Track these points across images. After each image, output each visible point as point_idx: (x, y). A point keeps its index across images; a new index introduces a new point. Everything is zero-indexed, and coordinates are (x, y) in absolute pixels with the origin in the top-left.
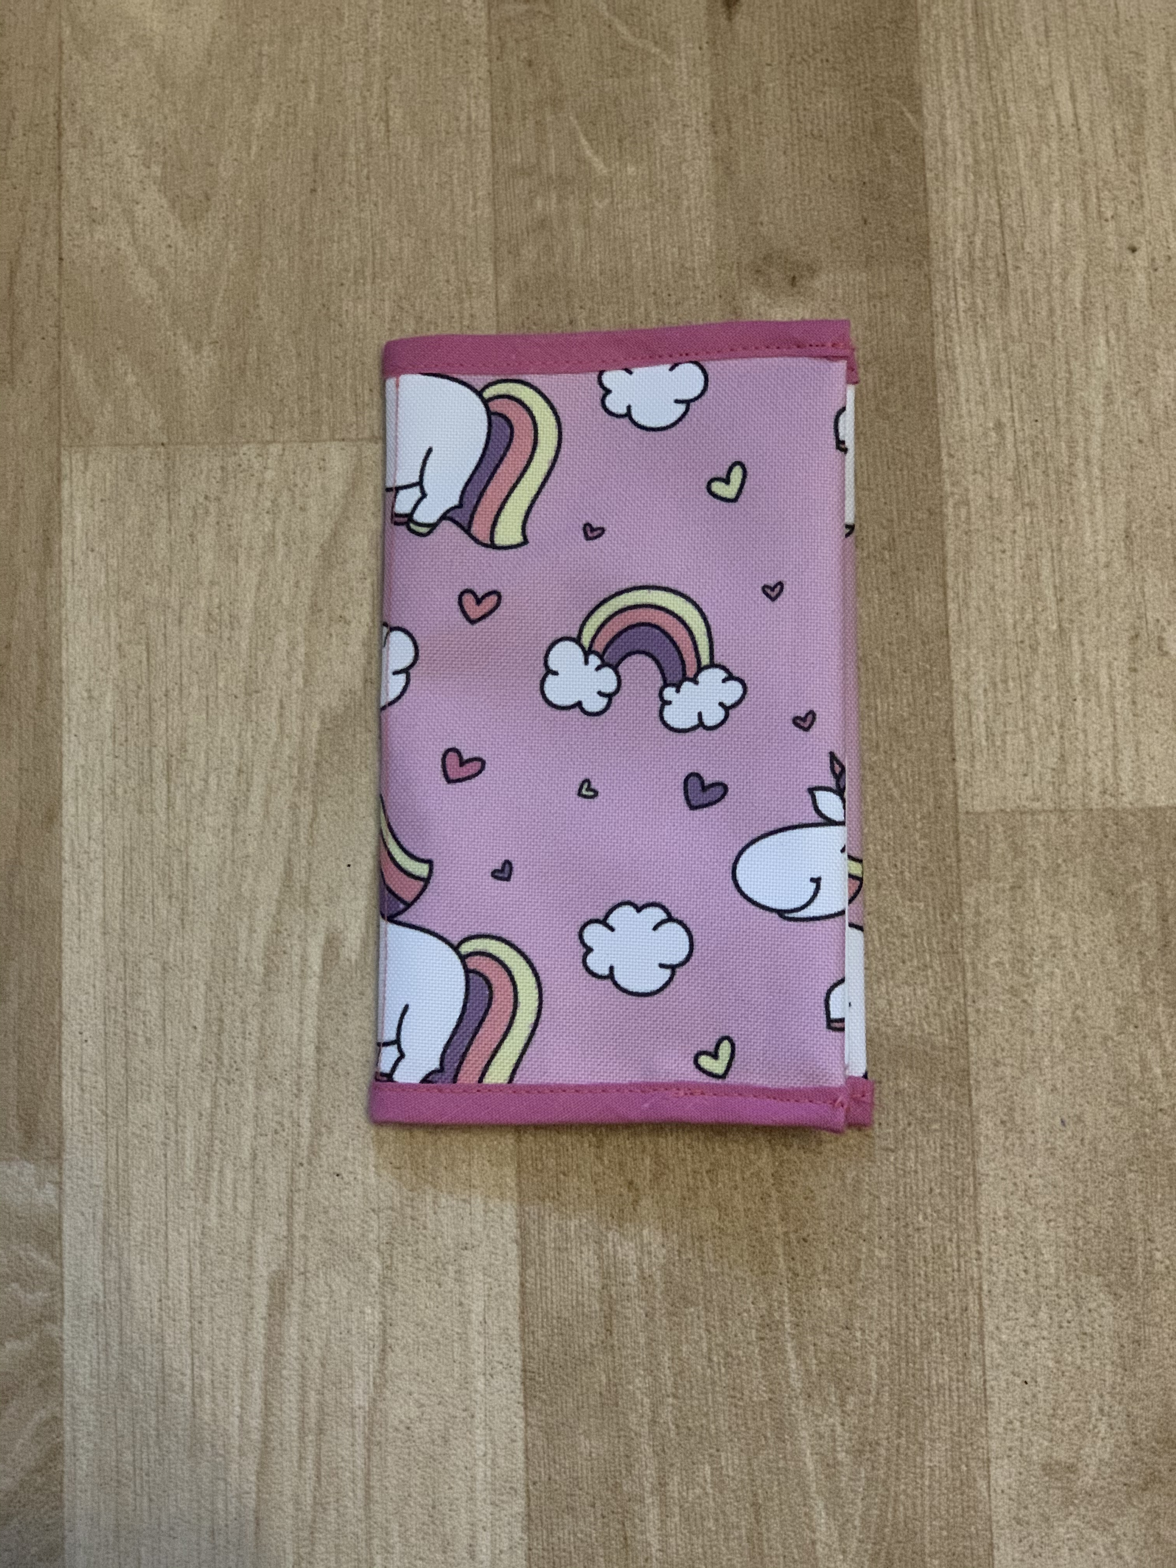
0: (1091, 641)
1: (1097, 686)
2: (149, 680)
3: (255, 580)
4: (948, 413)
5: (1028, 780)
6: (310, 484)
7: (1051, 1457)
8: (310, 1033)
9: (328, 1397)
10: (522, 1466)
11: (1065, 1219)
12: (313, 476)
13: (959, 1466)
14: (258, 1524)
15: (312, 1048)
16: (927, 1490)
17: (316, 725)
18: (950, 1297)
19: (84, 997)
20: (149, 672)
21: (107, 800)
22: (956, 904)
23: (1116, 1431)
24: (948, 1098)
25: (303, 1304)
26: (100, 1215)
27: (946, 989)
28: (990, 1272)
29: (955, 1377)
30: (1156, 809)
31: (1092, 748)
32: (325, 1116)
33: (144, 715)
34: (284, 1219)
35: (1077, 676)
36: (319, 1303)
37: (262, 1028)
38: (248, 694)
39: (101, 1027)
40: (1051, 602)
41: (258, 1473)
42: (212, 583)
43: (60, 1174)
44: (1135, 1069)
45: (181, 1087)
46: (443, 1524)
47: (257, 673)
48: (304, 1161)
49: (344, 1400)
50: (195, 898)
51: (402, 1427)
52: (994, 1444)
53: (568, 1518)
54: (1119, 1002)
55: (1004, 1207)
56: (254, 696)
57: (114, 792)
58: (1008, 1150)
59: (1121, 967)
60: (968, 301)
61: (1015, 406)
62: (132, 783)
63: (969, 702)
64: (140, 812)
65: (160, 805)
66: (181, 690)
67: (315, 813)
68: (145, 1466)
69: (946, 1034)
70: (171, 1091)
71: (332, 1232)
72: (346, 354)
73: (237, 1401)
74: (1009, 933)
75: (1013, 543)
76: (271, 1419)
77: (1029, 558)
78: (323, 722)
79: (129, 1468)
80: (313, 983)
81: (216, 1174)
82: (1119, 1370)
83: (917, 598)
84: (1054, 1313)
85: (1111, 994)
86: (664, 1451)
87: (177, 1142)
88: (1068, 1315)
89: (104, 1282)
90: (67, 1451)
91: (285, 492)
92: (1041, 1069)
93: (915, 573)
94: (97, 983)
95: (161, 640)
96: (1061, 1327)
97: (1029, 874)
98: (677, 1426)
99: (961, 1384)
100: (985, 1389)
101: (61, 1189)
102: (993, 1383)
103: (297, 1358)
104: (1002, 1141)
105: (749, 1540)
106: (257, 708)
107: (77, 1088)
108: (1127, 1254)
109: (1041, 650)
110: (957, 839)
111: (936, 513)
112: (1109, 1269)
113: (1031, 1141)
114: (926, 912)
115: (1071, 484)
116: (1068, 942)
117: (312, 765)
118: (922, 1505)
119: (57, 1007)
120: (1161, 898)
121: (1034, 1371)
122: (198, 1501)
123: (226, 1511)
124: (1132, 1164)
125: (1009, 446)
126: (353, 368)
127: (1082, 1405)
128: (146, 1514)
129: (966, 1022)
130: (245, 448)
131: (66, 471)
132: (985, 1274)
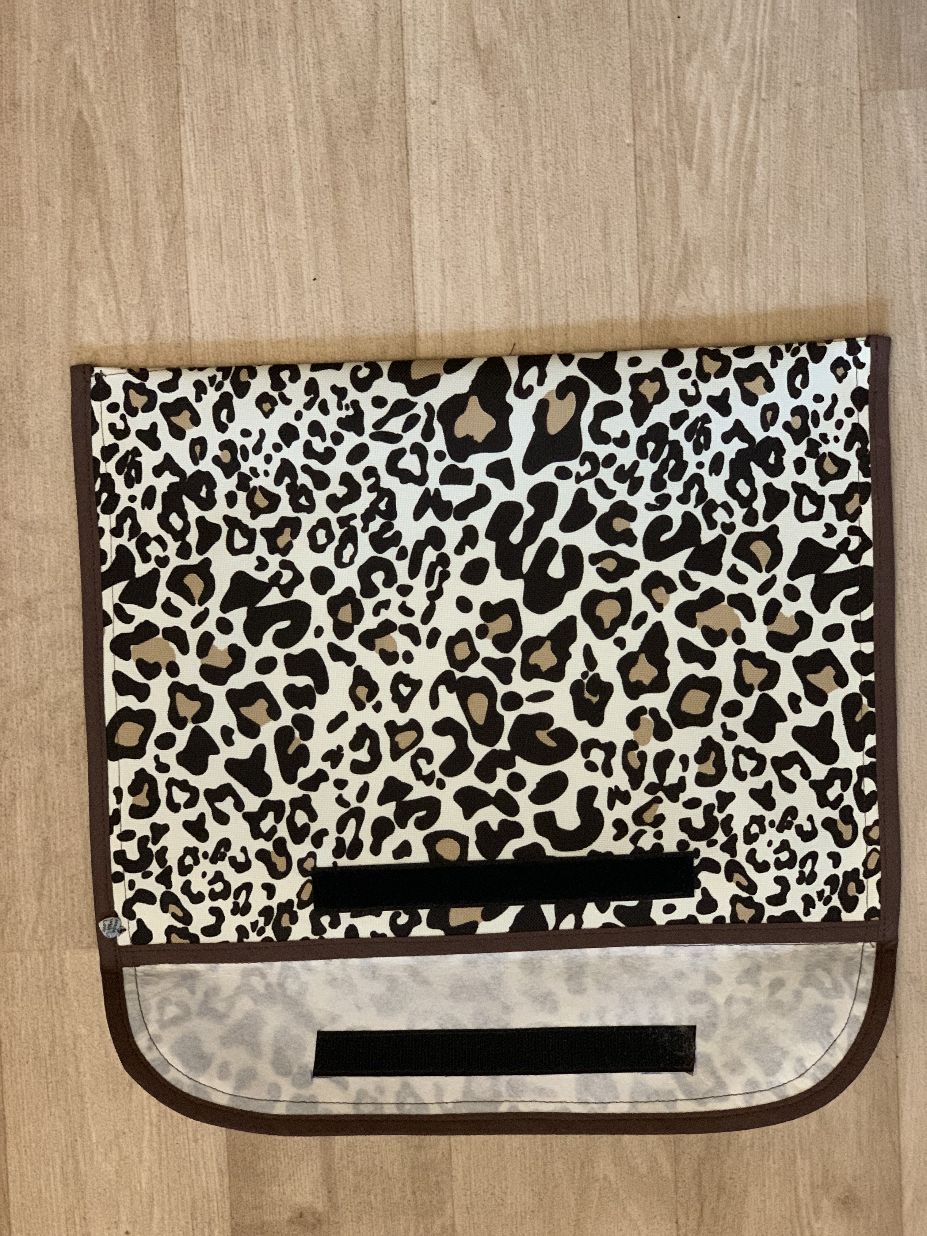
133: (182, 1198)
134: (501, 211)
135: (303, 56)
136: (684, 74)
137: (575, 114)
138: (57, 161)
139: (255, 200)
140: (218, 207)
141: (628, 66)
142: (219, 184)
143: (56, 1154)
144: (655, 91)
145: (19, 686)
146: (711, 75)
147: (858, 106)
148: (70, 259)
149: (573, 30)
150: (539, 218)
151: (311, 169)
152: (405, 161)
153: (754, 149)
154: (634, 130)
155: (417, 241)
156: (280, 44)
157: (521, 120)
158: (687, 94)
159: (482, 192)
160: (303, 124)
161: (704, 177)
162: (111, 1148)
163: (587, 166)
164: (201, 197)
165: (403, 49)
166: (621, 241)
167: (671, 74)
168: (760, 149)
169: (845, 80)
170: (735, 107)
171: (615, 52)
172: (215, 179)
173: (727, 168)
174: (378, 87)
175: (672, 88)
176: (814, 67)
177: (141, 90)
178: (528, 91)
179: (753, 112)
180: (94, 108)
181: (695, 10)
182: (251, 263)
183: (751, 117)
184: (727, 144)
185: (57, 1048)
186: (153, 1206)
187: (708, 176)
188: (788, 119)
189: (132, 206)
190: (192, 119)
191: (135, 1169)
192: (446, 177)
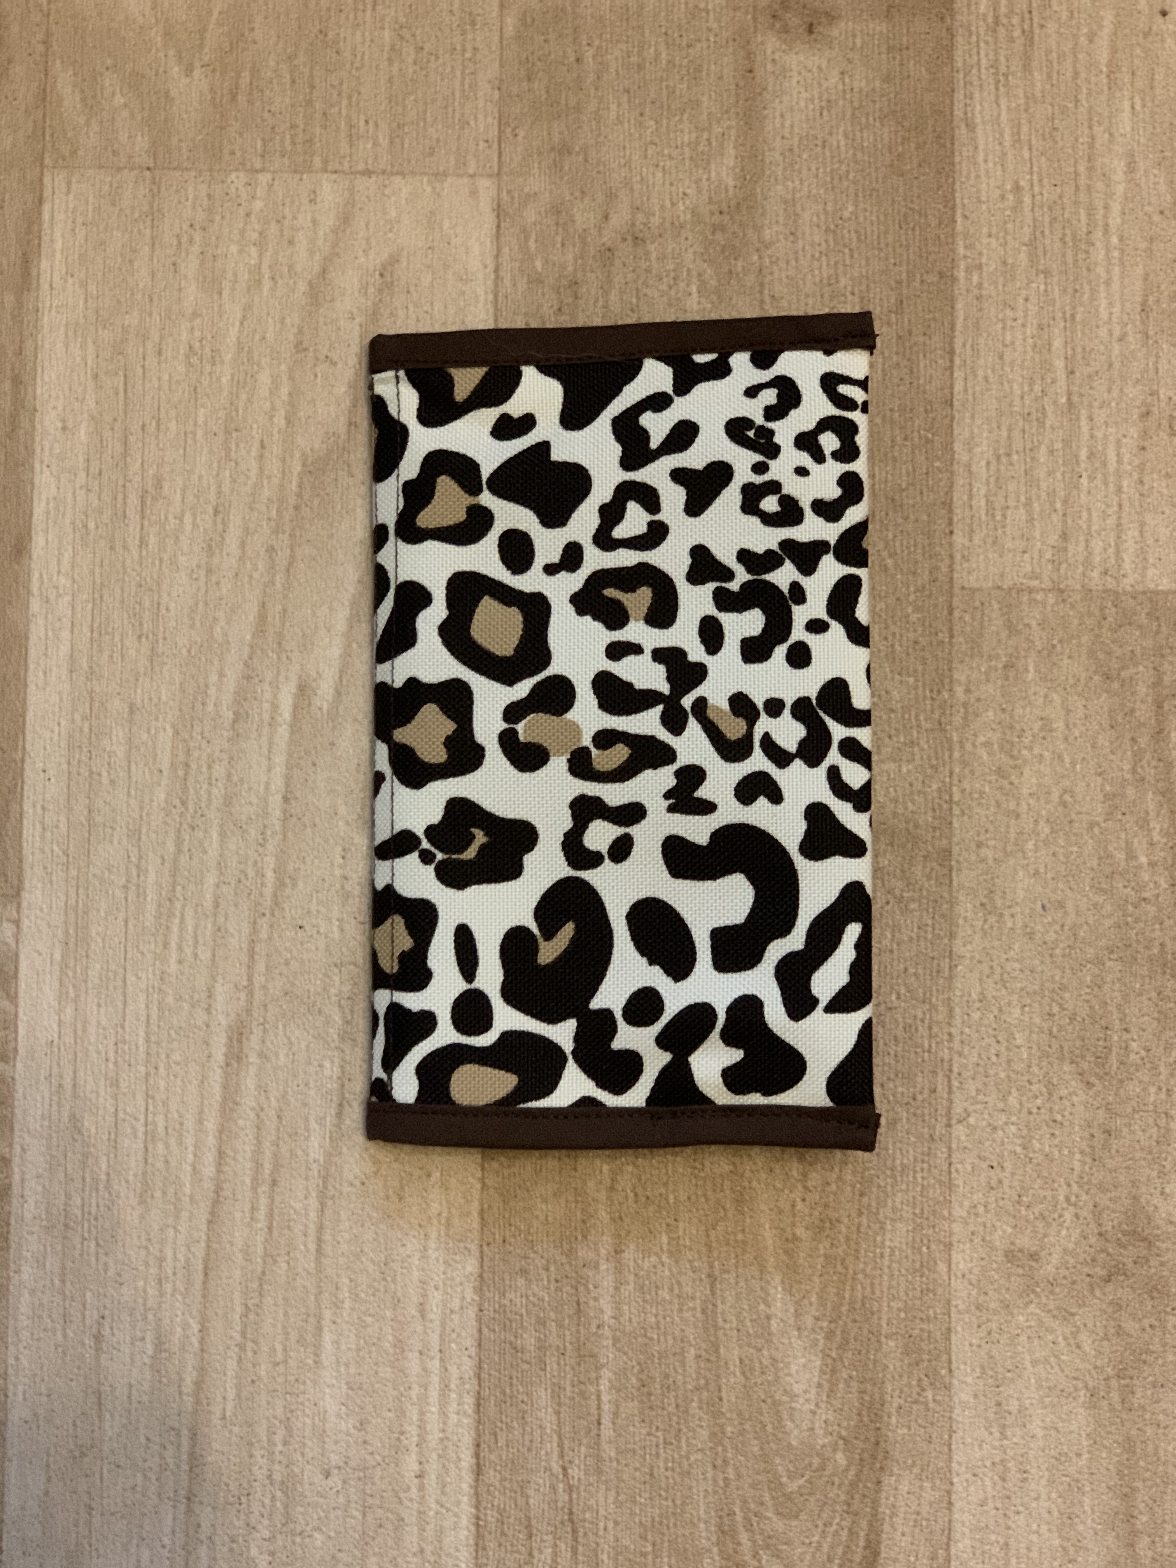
0: (1101, 416)
1: (1104, 464)
2: (125, 413)
3: (239, 315)
4: (964, 173)
5: (1026, 556)
6: (300, 217)
7: (1013, 1243)
8: (278, 783)
9: (284, 1149)
10: (476, 1225)
11: (1040, 1003)
12: (303, 209)
13: (920, 1249)
14: (206, 1274)
15: (278, 797)
16: (886, 1271)
17: (297, 468)
18: (919, 1079)
19: (48, 735)
20: (126, 404)
21: (78, 534)
22: (947, 681)
23: (1081, 1220)
24: (929, 878)
25: (262, 1055)
26: (57, 956)
27: (932, 767)
28: (960, 1054)
29: (920, 1157)
30: (1157, 593)
31: (1094, 528)
32: (291, 867)
33: (119, 448)
34: (244, 969)
35: (1084, 454)
36: (277, 1055)
37: (229, 776)
38: (227, 432)
39: (65, 766)
40: (1061, 375)
41: (210, 1222)
42: (195, 315)
43: (18, 912)
44: (1121, 856)
45: (144, 831)
46: (394, 1281)
47: (237, 411)
48: (267, 912)
49: (300, 1153)
50: (165, 639)
51: (357, 1183)
52: (957, 1228)
53: (521, 1282)
54: (1108, 788)
55: (979, 989)
56: (234, 434)
57: (85, 526)
58: (985, 933)
59: (1112, 752)
60: (991, 57)
61: (1035, 169)
62: (106, 518)
63: (970, 472)
64: (112, 548)
65: (133, 542)
66: (158, 425)
67: (293, 557)
68: (93, 1210)
69: (930, 813)
70: (134, 834)
71: (293, 984)
72: (341, 84)
73: (191, 1149)
74: (999, 712)
75: (1026, 312)
76: (226, 1169)
77: (1041, 327)
78: (304, 465)
79: (79, 1213)
80: (283, 732)
81: (177, 921)
82: (1088, 1160)
83: (922, 365)
84: (1024, 1099)
85: (1099, 780)
86: (621, 1218)
87: (138, 886)
88: (1039, 1102)
89: (60, 1024)
90: (16, 1190)
91: (274, 226)
92: (1024, 853)
93: (921, 339)
94: (63, 723)
95: (140, 371)
96: (1030, 1113)
97: (1023, 653)
98: (636, 1195)
99: (925, 1166)
100: (950, 1173)
101: (18, 927)
102: (959, 1166)
103: (253, 1109)
104: (980, 923)
105: (703, 1312)
106: (237, 445)
107: (38, 826)
108: (1101, 1043)
109: (1048, 424)
110: (951, 613)
111: (947, 277)
112: (1083, 1057)
113: (1009, 925)
114: (916, 688)
115: (1087, 252)
116: (1060, 725)
117: (291, 510)
118: (881, 1284)
119: (20, 743)
120: (1157, 683)
121: (1002, 1157)
122: (146, 1248)
123: (175, 1258)
124: (1112, 952)
125: (1027, 209)
126: (350, 97)
127: (1048, 1193)
128: (93, 1259)
129: (950, 802)
130: (233, 176)
131: (47, 193)
132: (956, 1057)
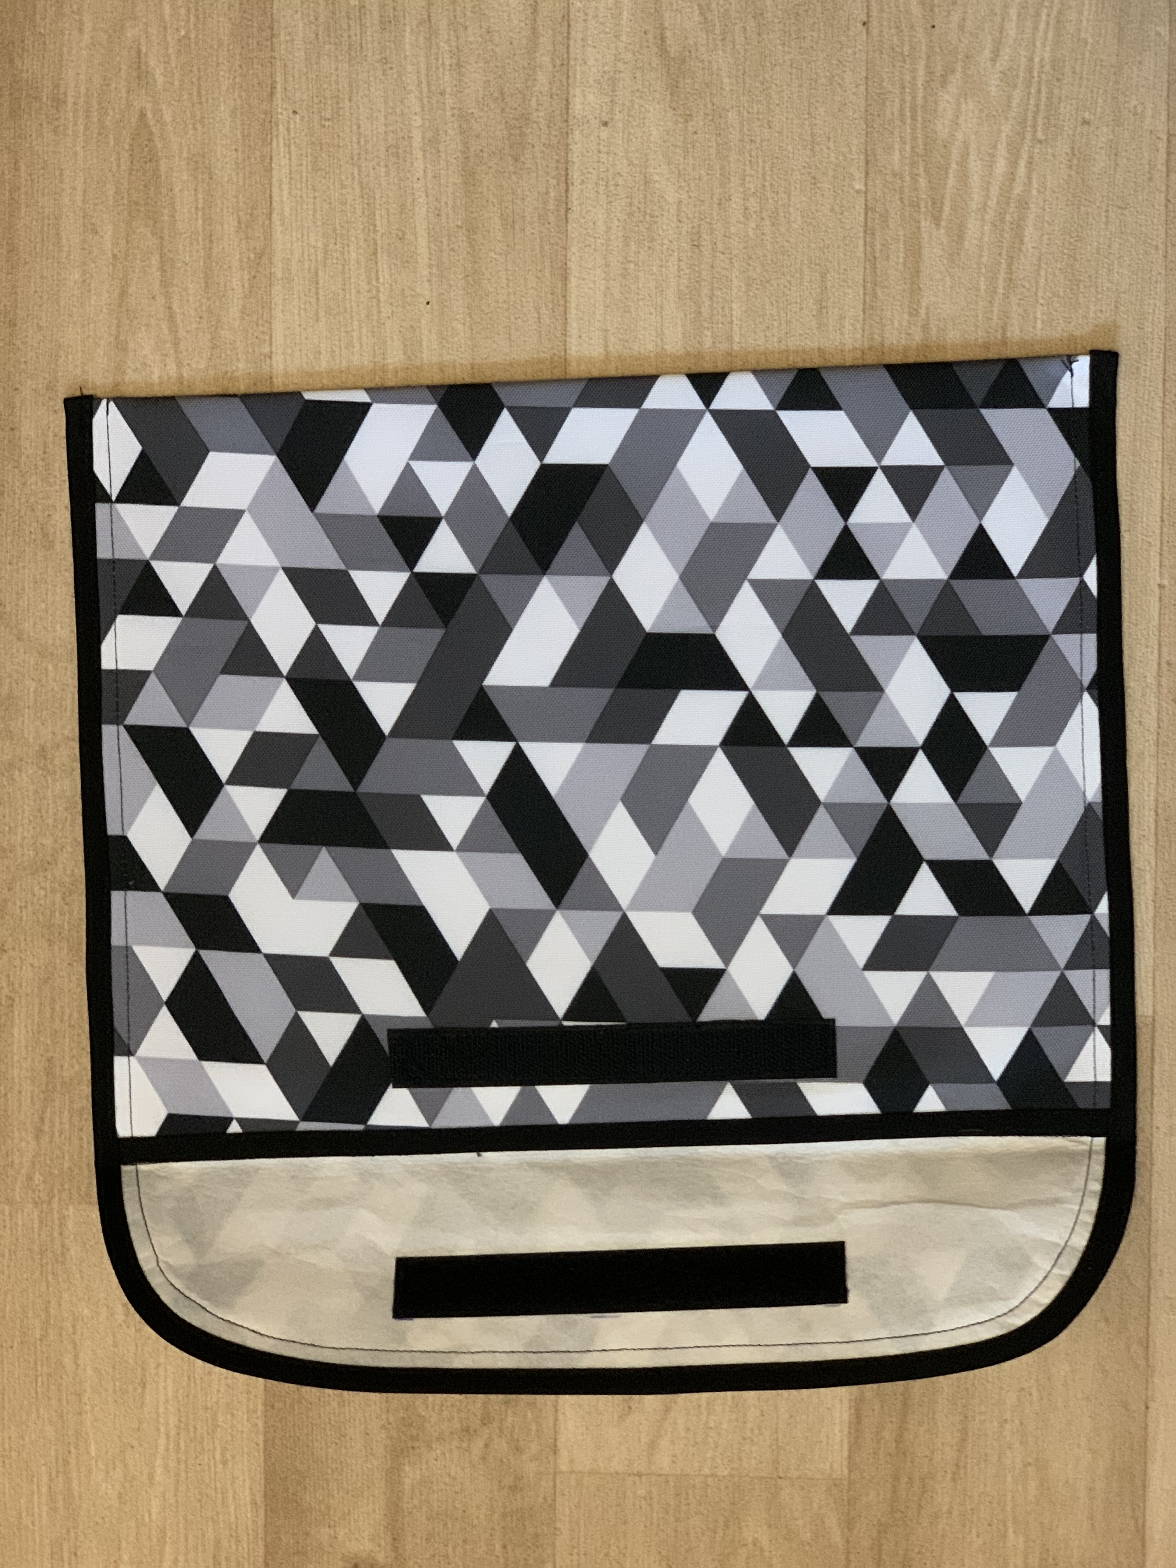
133: (203, 1536)
134: (688, 271)
135: (437, 54)
136: (936, 102)
137: (790, 148)
138: (111, 178)
139: (365, 240)
140: (315, 247)
141: (862, 88)
142: (319, 217)
143: (44, 1469)
144: (898, 123)
145: (26, 858)
146: (971, 105)
147: (1165, 156)
148: (120, 306)
149: (794, 36)
150: (735, 280)
151: (439, 202)
152: (564, 198)
153: (1023, 204)
154: (867, 173)
155: (573, 305)
156: (408, 38)
157: (718, 152)
158: (939, 127)
159: (662, 244)
160: (433, 142)
161: (956, 238)
162: (114, 1464)
163: (803, 217)
164: (294, 233)
165: (568, 52)
166: (842, 318)
167: (920, 101)
168: (1031, 206)
169: (1148, 121)
170: (1002, 150)
171: (847, 69)
172: (315, 211)
173: (986, 228)
174: (534, 100)
175: (919, 119)
176: (1109, 100)
177: (224, 88)
178: (730, 114)
179: (1025, 155)
180: (161, 110)
181: (956, 18)
182: (356, 323)
183: (1022, 163)
184: (987, 197)
185: (51, 1332)
186: (165, 1542)
187: (961, 237)
188: (1070, 167)
189: (204, 240)
190: (288, 130)
191: (143, 1493)
192: (616, 222)
